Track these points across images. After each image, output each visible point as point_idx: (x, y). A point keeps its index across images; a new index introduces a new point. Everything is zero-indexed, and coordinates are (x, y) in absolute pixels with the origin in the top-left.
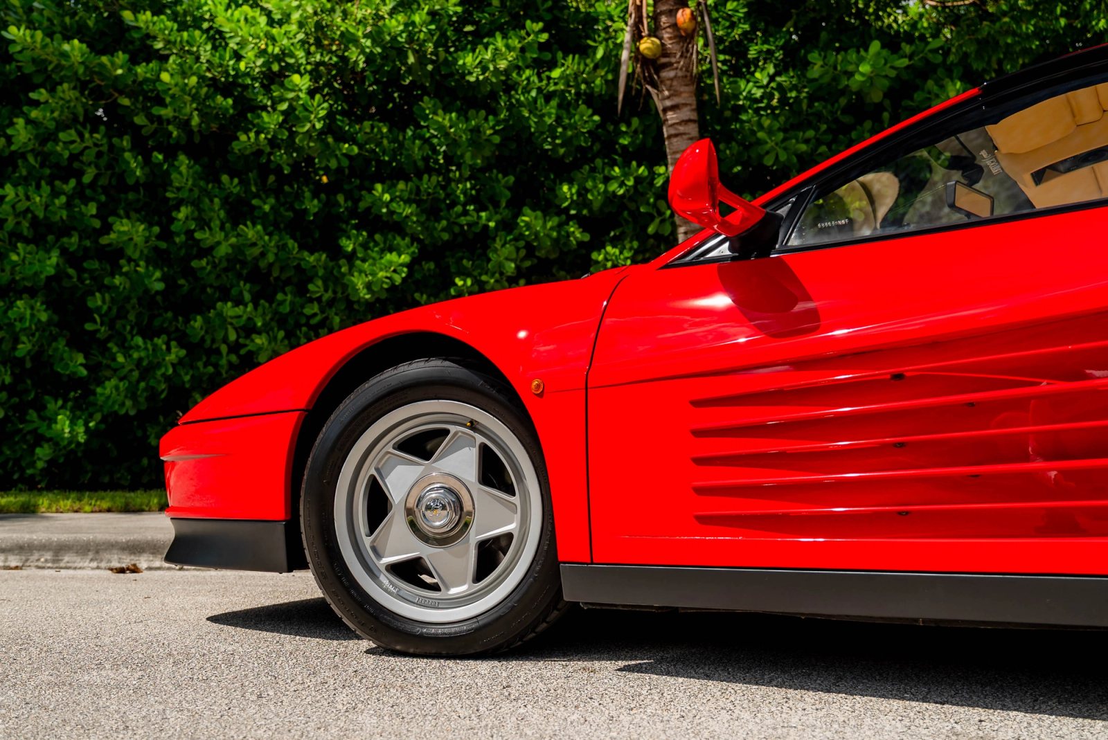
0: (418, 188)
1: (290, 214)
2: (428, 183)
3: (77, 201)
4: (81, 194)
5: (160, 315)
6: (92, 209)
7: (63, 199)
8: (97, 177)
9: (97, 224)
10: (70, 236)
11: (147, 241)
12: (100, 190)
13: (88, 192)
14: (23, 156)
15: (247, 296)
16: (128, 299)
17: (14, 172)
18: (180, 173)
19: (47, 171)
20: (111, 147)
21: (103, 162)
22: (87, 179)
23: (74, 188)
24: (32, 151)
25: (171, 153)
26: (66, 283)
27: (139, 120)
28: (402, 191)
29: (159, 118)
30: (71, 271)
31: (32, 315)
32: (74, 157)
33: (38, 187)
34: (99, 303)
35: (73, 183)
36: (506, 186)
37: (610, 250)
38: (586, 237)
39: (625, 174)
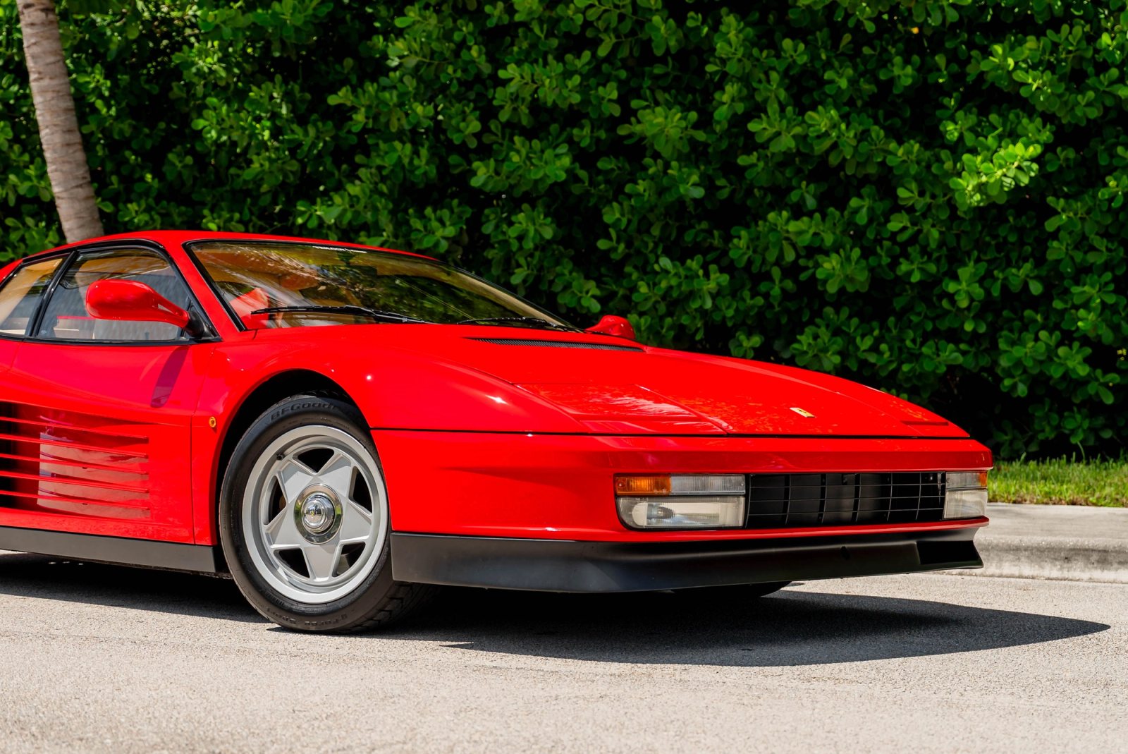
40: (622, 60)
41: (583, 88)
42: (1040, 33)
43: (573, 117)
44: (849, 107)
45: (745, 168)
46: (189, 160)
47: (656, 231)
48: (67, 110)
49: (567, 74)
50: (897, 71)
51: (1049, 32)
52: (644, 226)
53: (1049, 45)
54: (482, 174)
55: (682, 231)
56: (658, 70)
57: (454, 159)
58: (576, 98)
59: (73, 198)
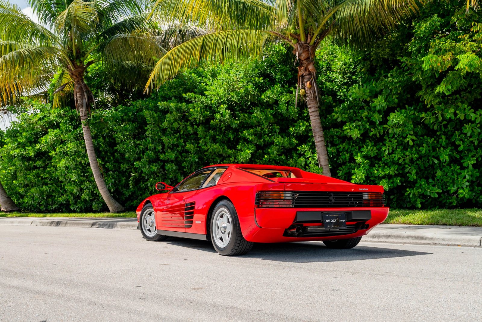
0: (256, 131)
1: (227, 139)
2: (259, 129)
3: (179, 139)
4: (180, 137)
6: (182, 140)
7: (176, 139)
8: (184, 132)
9: (184, 144)
10: (179, 147)
11: (194, 148)
13: (182, 136)
14: (167, 128)
15: (219, 161)
16: (192, 162)
17: (166, 132)
18: (200, 131)
19: (173, 132)
20: (186, 125)
21: (184, 129)
22: (182, 133)
24: (169, 127)
25: (198, 125)
26: (179, 159)
27: (190, 118)
29: (194, 118)
30: (179, 156)
31: (172, 168)
32: (178, 128)
33: (171, 136)
34: (185, 164)
35: (178, 134)
36: (278, 129)
37: (303, 146)
38: (297, 142)
39: (304, 125)
40: (186, 135)
41: (177, 140)
42: (253, 128)
43: (177, 146)
44: (222, 143)
45: (206, 155)
46: (119, 154)
48: (92, 147)
49: (175, 138)
50: (231, 136)
51: (255, 128)
52: (191, 166)
54: (162, 157)
56: (192, 136)
57: (158, 154)
58: (176, 143)
59: (93, 163)
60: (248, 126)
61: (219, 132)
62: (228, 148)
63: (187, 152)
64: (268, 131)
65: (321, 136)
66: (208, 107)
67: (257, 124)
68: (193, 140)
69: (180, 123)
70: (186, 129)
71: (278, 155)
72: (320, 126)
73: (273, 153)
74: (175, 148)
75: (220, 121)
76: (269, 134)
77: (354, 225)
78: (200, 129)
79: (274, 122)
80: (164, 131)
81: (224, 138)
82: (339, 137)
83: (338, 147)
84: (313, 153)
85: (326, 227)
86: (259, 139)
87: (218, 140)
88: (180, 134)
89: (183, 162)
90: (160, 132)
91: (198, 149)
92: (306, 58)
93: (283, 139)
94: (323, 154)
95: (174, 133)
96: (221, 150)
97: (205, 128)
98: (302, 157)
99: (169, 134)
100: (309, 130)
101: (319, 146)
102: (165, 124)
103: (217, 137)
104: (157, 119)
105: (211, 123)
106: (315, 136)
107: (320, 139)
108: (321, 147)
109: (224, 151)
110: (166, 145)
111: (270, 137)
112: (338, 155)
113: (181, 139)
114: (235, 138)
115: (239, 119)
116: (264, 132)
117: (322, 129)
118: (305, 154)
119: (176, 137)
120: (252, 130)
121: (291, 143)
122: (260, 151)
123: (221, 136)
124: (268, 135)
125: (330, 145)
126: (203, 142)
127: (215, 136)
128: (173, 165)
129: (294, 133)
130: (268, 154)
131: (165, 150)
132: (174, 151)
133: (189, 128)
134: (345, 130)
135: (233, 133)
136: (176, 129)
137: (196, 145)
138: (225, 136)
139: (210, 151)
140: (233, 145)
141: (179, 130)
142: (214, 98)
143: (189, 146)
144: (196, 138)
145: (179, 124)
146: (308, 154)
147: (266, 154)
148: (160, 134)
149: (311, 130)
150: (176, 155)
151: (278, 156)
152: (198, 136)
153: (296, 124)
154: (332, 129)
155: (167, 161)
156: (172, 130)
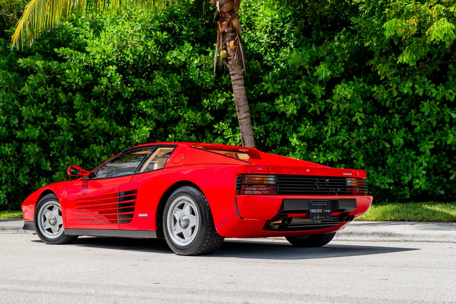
0: (157, 102)
1: (115, 112)
2: (160, 100)
3: (45, 110)
4: (47, 108)
5: (75, 148)
6: (50, 112)
7: (41, 110)
8: (52, 101)
9: (52, 117)
10: (44, 122)
11: (68, 123)
12: (53, 105)
13: (49, 106)
14: (28, 95)
15: (102, 141)
16: (64, 143)
17: (26, 100)
18: (76, 101)
19: (36, 100)
20: (56, 91)
21: (53, 96)
22: (49, 102)
23: (45, 105)
24: (31, 94)
25: (74, 93)
26: (44, 138)
27: (63, 83)
28: (151, 103)
29: (70, 83)
30: (45, 134)
31: (34, 150)
32: (43, 96)
33: (33, 106)
34: (54, 145)
35: (44, 104)
36: (186, 100)
37: (221, 123)
38: (213, 118)
39: (223, 96)
40: (54, 104)
41: (43, 111)
42: (153, 99)
43: (42, 120)
44: (109, 117)
45: (85, 133)
47: (66, 149)
49: (39, 109)
50: (122, 108)
51: (155, 98)
53: (155, 102)
54: (19, 134)
55: (72, 149)
56: (64, 107)
57: (13, 130)
58: (41, 115)
60: (146, 96)
61: (103, 102)
62: (117, 125)
63: (58, 128)
64: (173, 103)
65: (246, 111)
66: (90, 69)
67: (158, 93)
68: (66, 112)
69: (47, 88)
70: (57, 97)
71: (186, 134)
72: (246, 98)
73: (180, 132)
74: (38, 122)
75: (107, 87)
76: (174, 106)
77: (337, 216)
78: (78, 98)
79: (180, 91)
80: (22, 98)
81: (112, 110)
82: (267, 114)
83: (267, 125)
84: (234, 133)
85: (312, 218)
86: (160, 113)
87: (103, 113)
88: (46, 103)
89: (51, 141)
90: (17, 100)
91: (73, 124)
92: (229, 10)
93: (194, 114)
94: (249, 134)
95: (38, 102)
96: (108, 126)
97: (84, 96)
98: (219, 137)
99: (30, 102)
100: (229, 103)
101: (244, 124)
102: (26, 89)
103: (102, 109)
104: (13, 81)
105: (93, 90)
106: (239, 111)
107: (245, 115)
108: (247, 125)
109: (112, 128)
110: (26, 118)
111: (176, 111)
112: (267, 136)
113: (48, 111)
114: (127, 111)
115: (132, 86)
116: (167, 104)
117: (247, 103)
118: (224, 133)
119: (41, 108)
120: (151, 102)
121: (204, 120)
122: (162, 129)
123: (108, 108)
124: (173, 108)
125: (255, 124)
126: (80, 115)
127: (99, 108)
128: (35, 146)
129: (208, 107)
130: (175, 133)
131: (22, 125)
132: (37, 127)
133: (62, 96)
134: (278, 104)
135: (123, 105)
136: (41, 96)
137: (71, 119)
138: (112, 109)
139: (92, 127)
140: (123, 121)
141: (45, 98)
142: (98, 56)
143: (61, 120)
144: (69, 109)
145: (46, 90)
146: (228, 134)
147: (170, 133)
148: (16, 102)
149: (232, 103)
150: (40, 131)
151: (186, 136)
152: (74, 107)
153: (211, 95)
154: (259, 103)
155: (27, 140)
156: (35, 98)
